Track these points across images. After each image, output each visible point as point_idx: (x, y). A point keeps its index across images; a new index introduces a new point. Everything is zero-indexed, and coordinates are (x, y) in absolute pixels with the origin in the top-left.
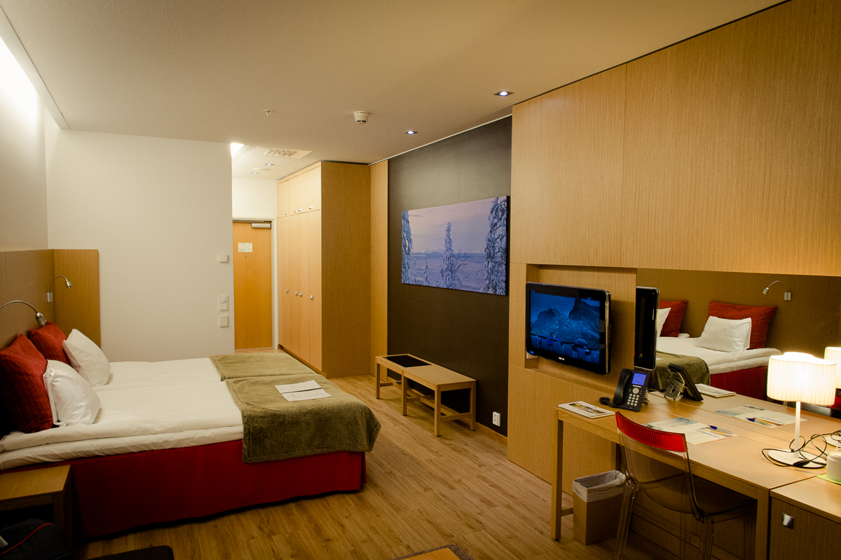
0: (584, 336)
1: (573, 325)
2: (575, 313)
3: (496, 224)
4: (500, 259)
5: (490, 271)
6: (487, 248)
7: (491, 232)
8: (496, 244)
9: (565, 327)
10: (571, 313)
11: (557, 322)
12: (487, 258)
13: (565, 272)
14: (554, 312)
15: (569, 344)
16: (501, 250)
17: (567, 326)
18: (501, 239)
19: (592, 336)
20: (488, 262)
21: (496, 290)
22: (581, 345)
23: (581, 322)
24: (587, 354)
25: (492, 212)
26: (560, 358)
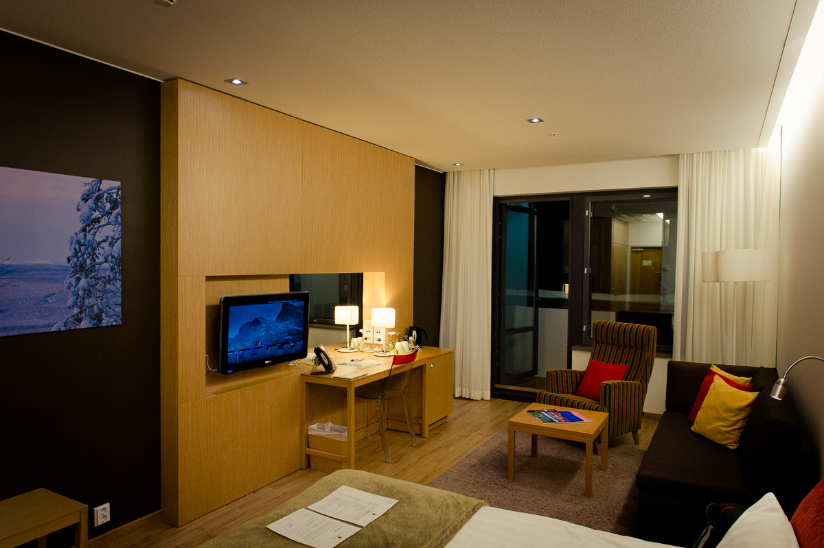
0: (290, 333)
1: (280, 327)
2: (281, 317)
3: (98, 220)
4: (108, 273)
5: (81, 293)
6: (76, 255)
7: (84, 230)
8: (99, 251)
9: (272, 331)
10: (278, 317)
11: (263, 329)
12: (76, 272)
13: (227, 283)
14: (260, 320)
15: (275, 345)
16: (110, 259)
17: (274, 329)
18: (111, 244)
19: (297, 330)
20: (79, 279)
21: (100, 320)
22: (287, 342)
23: (288, 322)
24: (292, 347)
25: (85, 200)
26: (266, 362)
